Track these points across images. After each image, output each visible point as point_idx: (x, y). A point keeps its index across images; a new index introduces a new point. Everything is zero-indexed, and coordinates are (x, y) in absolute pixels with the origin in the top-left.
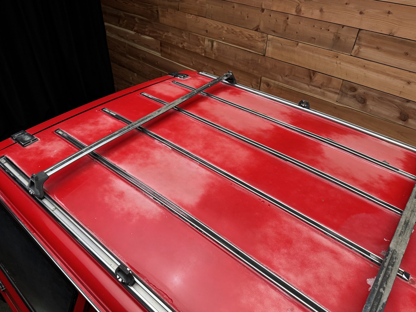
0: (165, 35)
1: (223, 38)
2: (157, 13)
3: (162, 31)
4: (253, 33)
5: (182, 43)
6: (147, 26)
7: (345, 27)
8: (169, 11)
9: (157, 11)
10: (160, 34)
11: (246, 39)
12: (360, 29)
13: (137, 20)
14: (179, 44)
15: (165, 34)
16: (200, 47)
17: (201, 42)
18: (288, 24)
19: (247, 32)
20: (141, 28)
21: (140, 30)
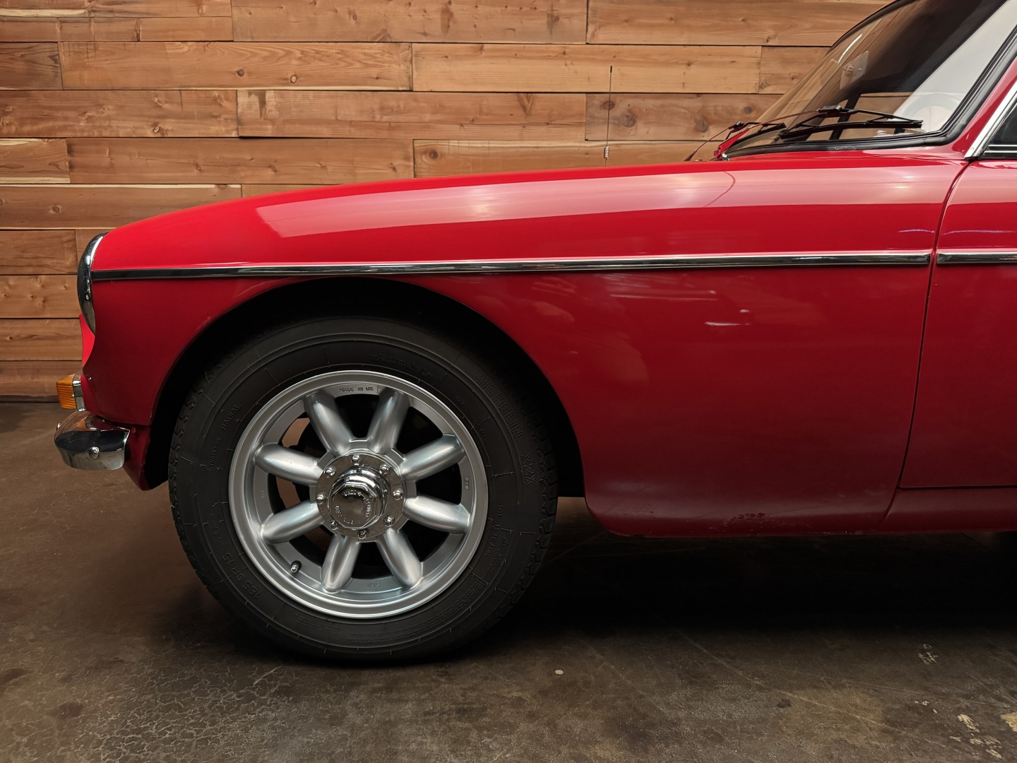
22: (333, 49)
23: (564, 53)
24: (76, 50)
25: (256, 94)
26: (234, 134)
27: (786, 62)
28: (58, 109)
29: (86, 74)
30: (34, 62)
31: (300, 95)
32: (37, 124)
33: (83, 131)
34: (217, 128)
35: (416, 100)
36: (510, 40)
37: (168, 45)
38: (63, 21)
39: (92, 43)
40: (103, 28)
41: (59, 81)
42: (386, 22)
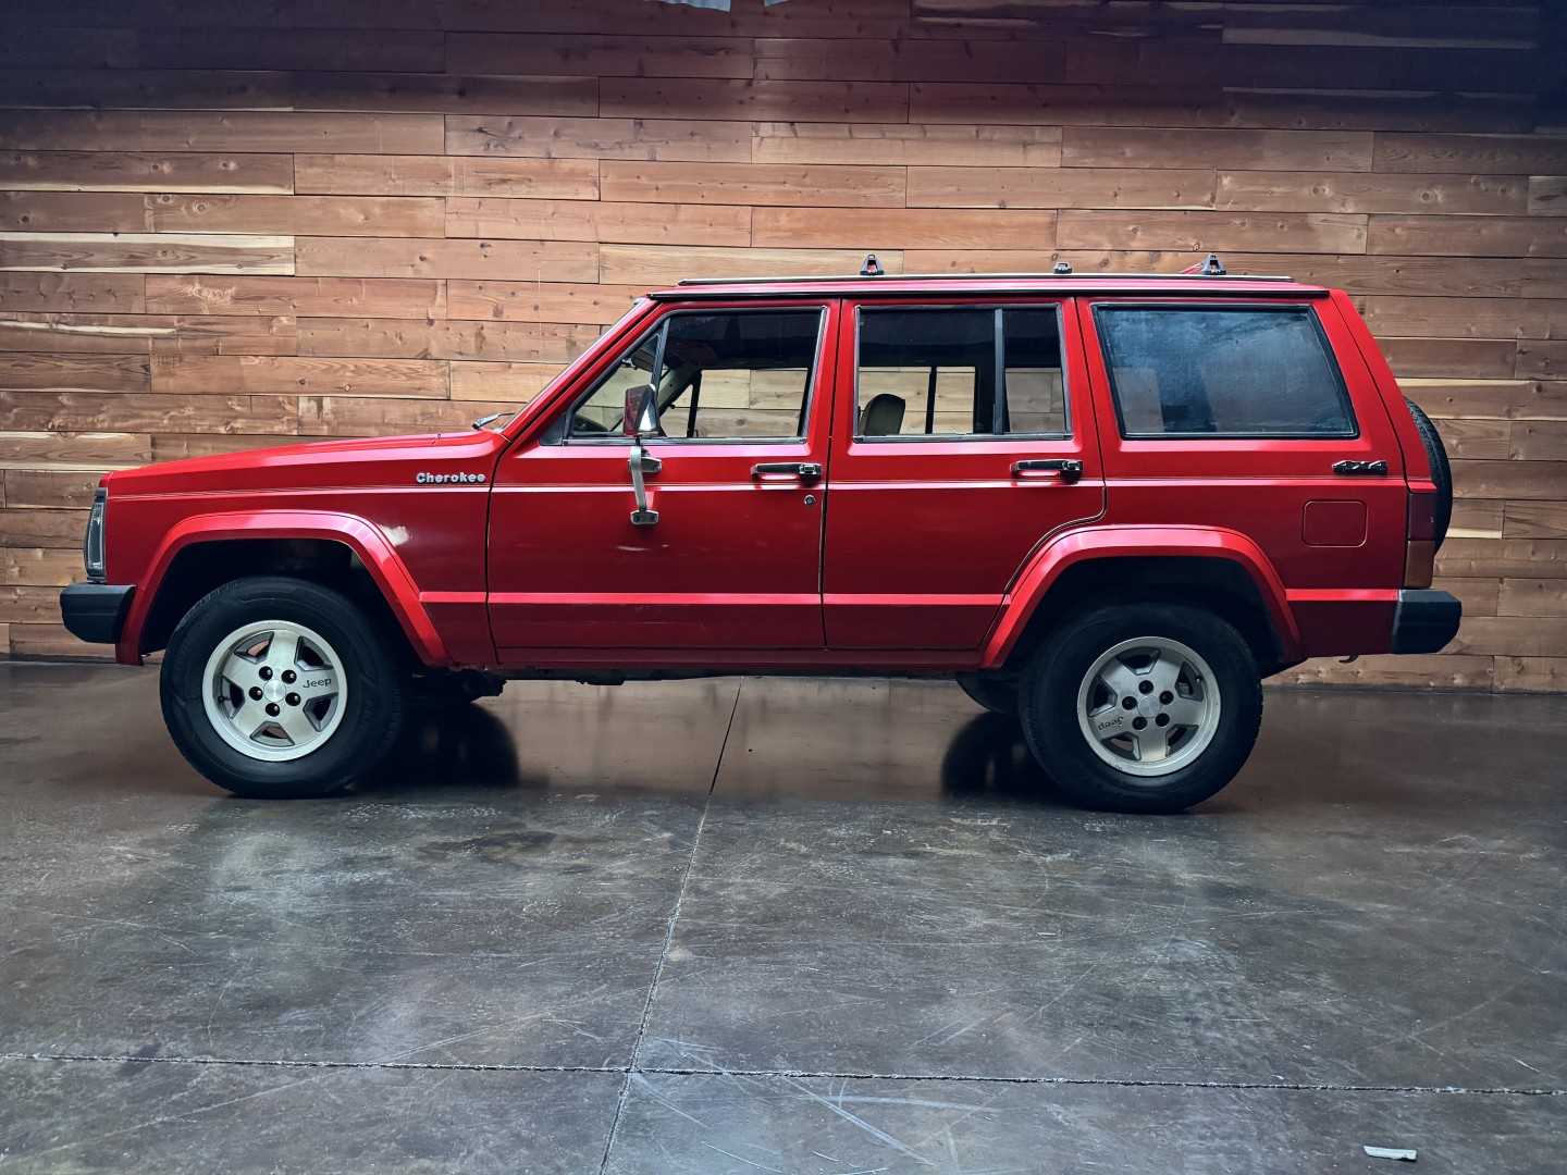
0: (171, 418)
1: (347, 388)
2: (144, 371)
3: (159, 409)
4: (418, 364)
5: (228, 424)
6: (105, 408)
7: (579, 327)
8: (186, 360)
9: (146, 368)
10: (152, 417)
11: (404, 378)
12: (601, 325)
13: (66, 402)
14: (217, 426)
15: (172, 413)
16: (286, 418)
17: (288, 407)
18: (484, 337)
19: (402, 365)
20: (79, 418)
21: (73, 423)
22: (381, 364)
24: (165, 360)
25: (315, 400)
26: (295, 433)
28: (145, 409)
29: (171, 381)
30: (128, 370)
31: (352, 401)
32: (127, 421)
33: (165, 427)
34: (280, 427)
35: (453, 408)
36: (535, 359)
37: (242, 359)
38: (155, 337)
39: (178, 356)
40: (188, 344)
41: (148, 386)
42: (428, 343)
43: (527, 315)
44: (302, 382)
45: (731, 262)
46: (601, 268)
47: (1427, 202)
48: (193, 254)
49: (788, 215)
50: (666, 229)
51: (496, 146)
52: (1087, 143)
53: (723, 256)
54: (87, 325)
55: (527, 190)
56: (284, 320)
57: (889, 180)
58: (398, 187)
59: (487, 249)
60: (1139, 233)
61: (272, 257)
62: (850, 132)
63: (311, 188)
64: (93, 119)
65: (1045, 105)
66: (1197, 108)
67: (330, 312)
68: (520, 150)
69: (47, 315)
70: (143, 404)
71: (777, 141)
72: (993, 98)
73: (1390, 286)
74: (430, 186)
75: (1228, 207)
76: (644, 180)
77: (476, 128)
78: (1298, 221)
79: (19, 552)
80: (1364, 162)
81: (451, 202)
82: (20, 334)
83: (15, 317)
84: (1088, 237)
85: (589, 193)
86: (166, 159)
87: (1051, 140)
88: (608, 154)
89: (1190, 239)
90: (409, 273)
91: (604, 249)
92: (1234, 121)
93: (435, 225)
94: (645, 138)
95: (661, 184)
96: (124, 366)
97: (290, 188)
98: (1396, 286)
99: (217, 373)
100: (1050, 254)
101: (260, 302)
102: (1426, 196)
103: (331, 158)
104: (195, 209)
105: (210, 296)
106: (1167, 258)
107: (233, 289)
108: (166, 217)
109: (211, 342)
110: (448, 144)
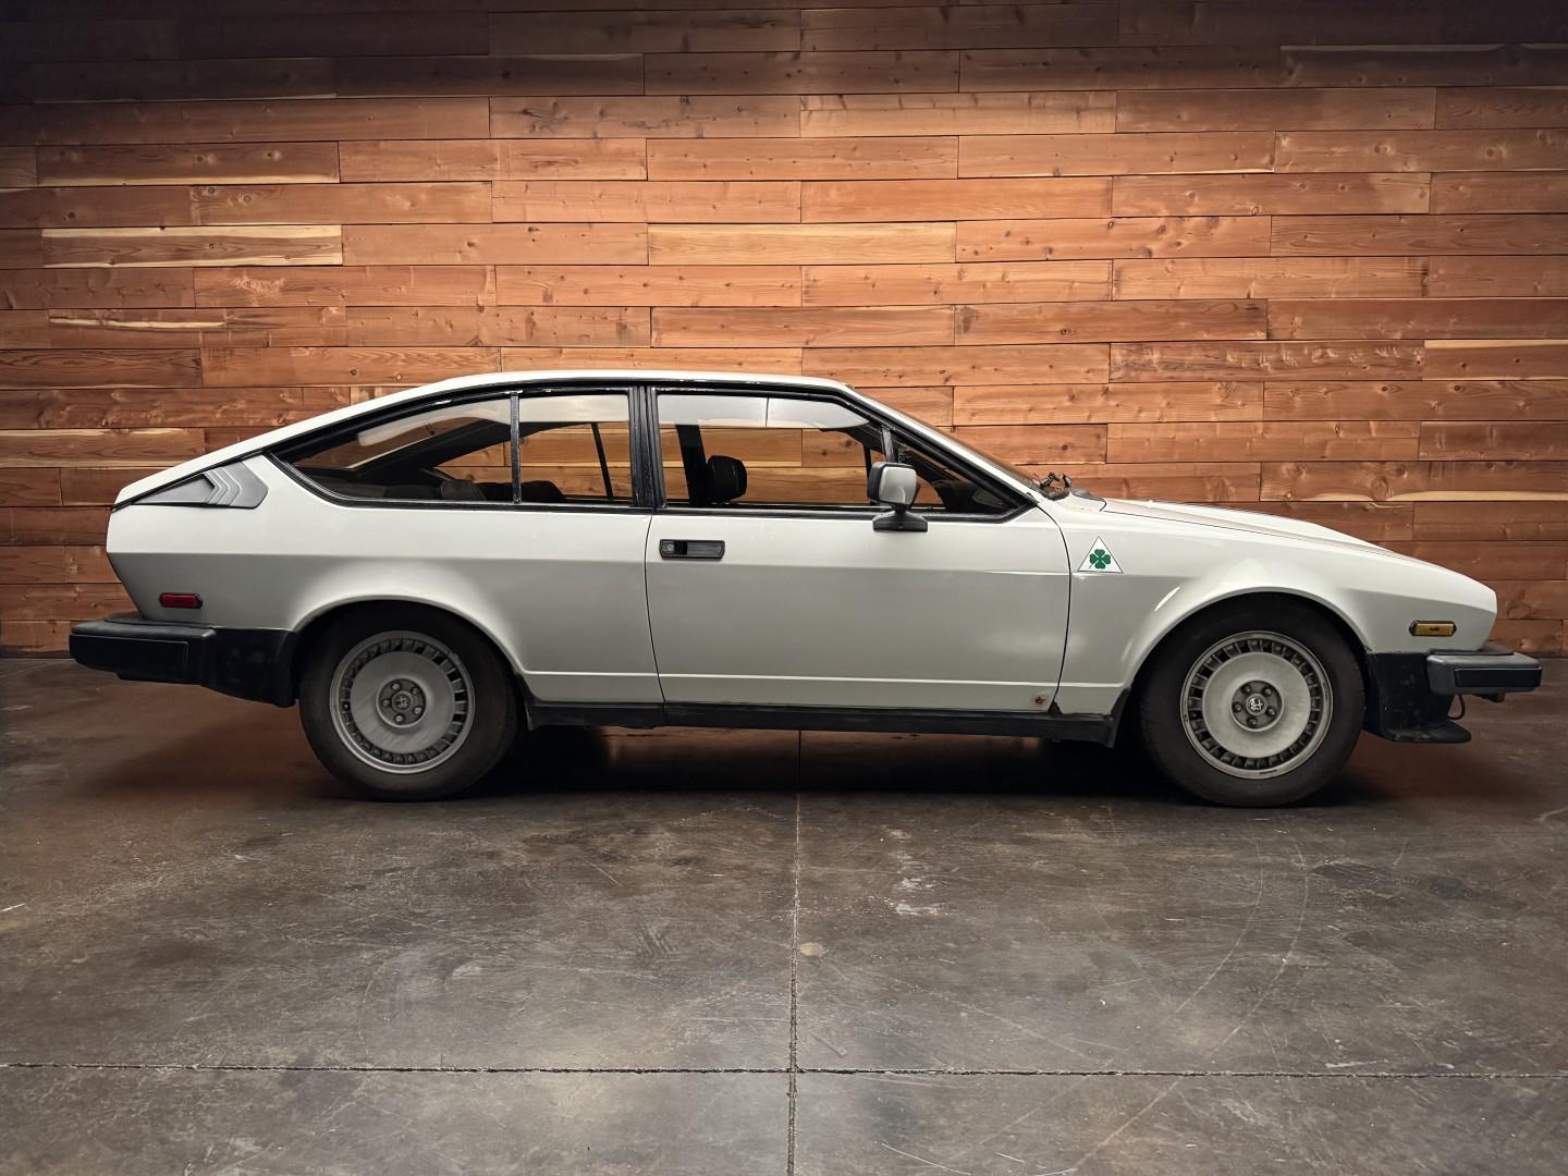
0: (225, 410)
1: (399, 377)
2: (195, 365)
3: (211, 403)
4: (469, 352)
5: (280, 416)
6: (158, 403)
7: (629, 309)
8: (237, 353)
9: (198, 362)
10: (204, 411)
11: (455, 366)
12: (651, 307)
13: (118, 398)
14: (269, 419)
15: (224, 407)
17: (339, 398)
18: (534, 323)
19: (453, 353)
20: (132, 415)
21: (127, 420)
22: (432, 353)
23: (632, 355)
24: (216, 354)
25: (367, 391)
27: (825, 361)
28: (198, 403)
29: (223, 374)
30: (180, 365)
32: (179, 416)
33: (218, 421)
36: (585, 343)
37: (293, 351)
38: (206, 331)
39: (229, 349)
40: (239, 337)
41: (199, 379)
42: (479, 329)
43: (577, 299)
44: (353, 373)
45: (781, 238)
46: (650, 249)
47: (1493, 158)
48: (240, 246)
49: (838, 190)
50: (714, 207)
51: (541, 128)
52: (1142, 107)
53: (772, 233)
54: (136, 321)
55: (574, 171)
56: (333, 310)
57: (941, 151)
58: (442, 173)
59: (535, 233)
60: (1196, 199)
61: (319, 247)
62: (900, 102)
63: (355, 176)
64: (136, 112)
65: (1098, 70)
66: (1255, 67)
67: (379, 300)
68: (566, 131)
69: (97, 312)
70: (196, 399)
71: (826, 114)
72: (1045, 64)
73: (1455, 246)
74: (477, 170)
75: (1287, 169)
76: (691, 158)
77: (521, 109)
78: (1359, 181)
79: (78, 549)
80: (1426, 119)
81: (497, 186)
82: (70, 331)
83: (64, 315)
84: (1145, 203)
85: (636, 173)
86: (211, 150)
87: (1106, 105)
88: (655, 133)
89: (1248, 203)
90: (458, 259)
91: (653, 230)
92: (1292, 81)
93: (482, 210)
94: (692, 115)
95: (709, 162)
96: (173, 361)
97: (335, 177)
98: (1460, 245)
99: (269, 365)
100: (1106, 221)
101: (311, 293)
102: (1490, 153)
103: (376, 145)
104: (241, 200)
105: (259, 288)
106: (1225, 223)
107: (282, 280)
108: (213, 208)
109: (261, 335)
110: (493, 127)
